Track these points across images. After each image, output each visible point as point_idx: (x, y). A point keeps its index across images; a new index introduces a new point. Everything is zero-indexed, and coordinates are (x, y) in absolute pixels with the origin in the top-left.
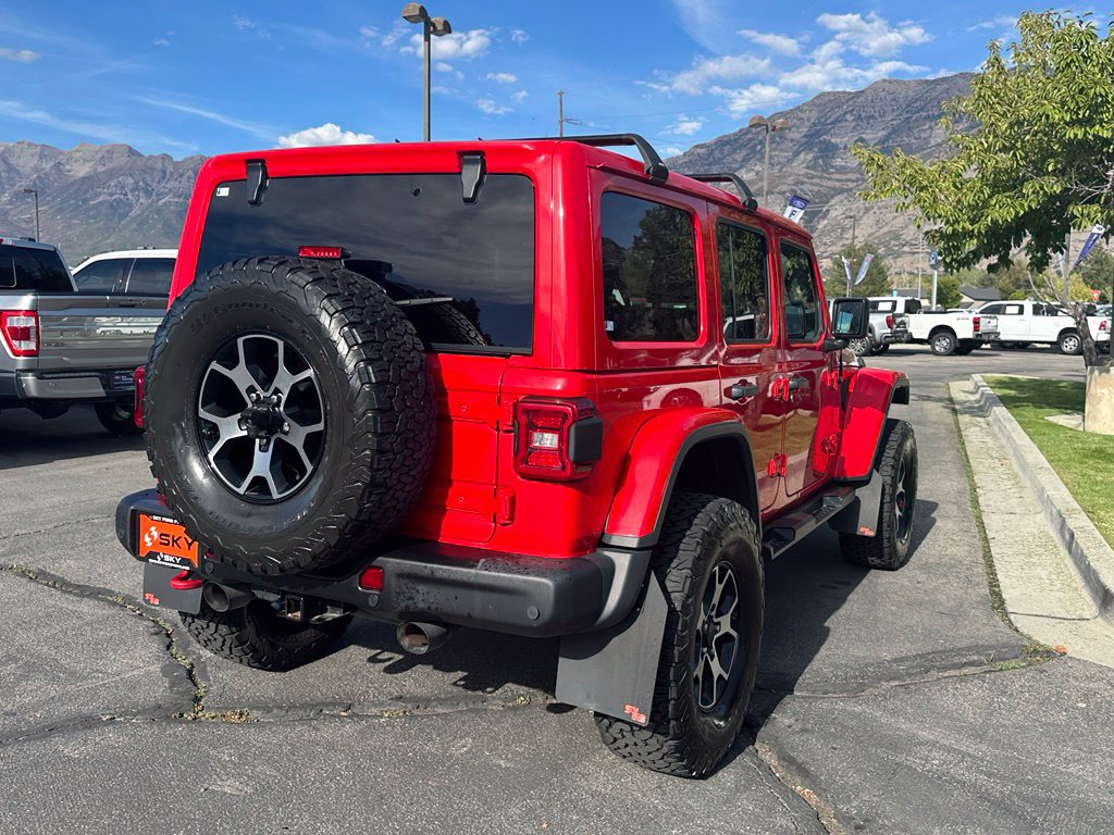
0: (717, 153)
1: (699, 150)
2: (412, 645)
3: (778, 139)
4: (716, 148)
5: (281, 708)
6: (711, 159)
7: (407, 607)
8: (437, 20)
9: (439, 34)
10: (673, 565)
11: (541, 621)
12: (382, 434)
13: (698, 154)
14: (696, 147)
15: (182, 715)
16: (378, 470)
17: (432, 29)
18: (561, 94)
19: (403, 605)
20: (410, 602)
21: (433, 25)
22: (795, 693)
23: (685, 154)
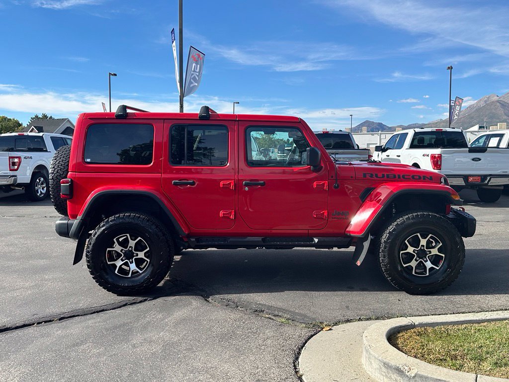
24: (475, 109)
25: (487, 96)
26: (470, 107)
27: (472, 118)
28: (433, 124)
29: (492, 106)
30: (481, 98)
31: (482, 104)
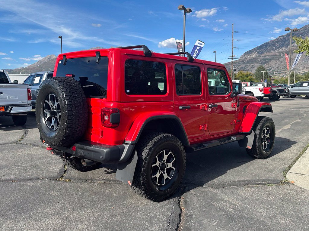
0: (287, 38)
1: (281, 38)
2: (84, 164)
3: (307, 33)
4: (286, 37)
5: (78, 179)
6: (285, 40)
7: (80, 155)
8: (187, 9)
9: (188, 13)
10: (145, 149)
11: (103, 159)
12: (69, 116)
13: (281, 39)
14: (280, 37)
15: (57, 179)
16: (68, 124)
17: (186, 11)
18: (233, 25)
19: (79, 154)
20: (81, 154)
21: (187, 10)
22: (204, 187)
23: (276, 39)
24: (43, 62)
25: (50, 56)
26: (40, 61)
27: (42, 68)
28: (18, 70)
29: (53, 61)
30: (46, 56)
31: (47, 60)
